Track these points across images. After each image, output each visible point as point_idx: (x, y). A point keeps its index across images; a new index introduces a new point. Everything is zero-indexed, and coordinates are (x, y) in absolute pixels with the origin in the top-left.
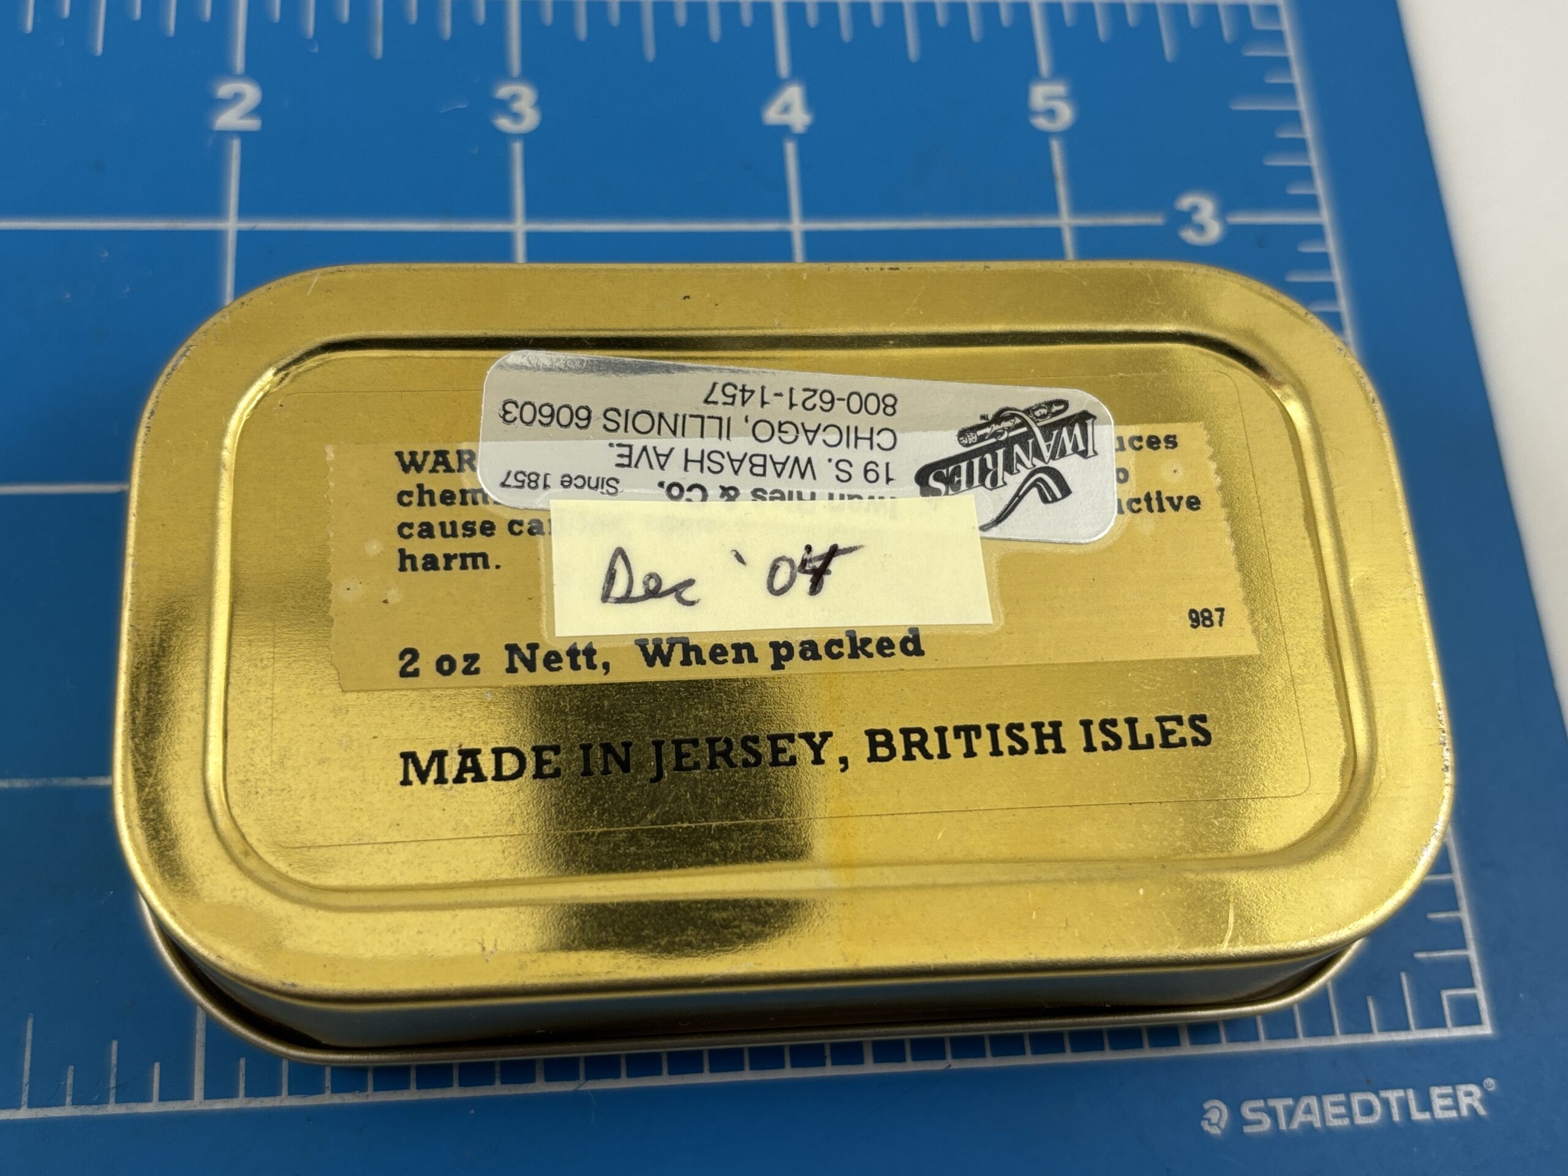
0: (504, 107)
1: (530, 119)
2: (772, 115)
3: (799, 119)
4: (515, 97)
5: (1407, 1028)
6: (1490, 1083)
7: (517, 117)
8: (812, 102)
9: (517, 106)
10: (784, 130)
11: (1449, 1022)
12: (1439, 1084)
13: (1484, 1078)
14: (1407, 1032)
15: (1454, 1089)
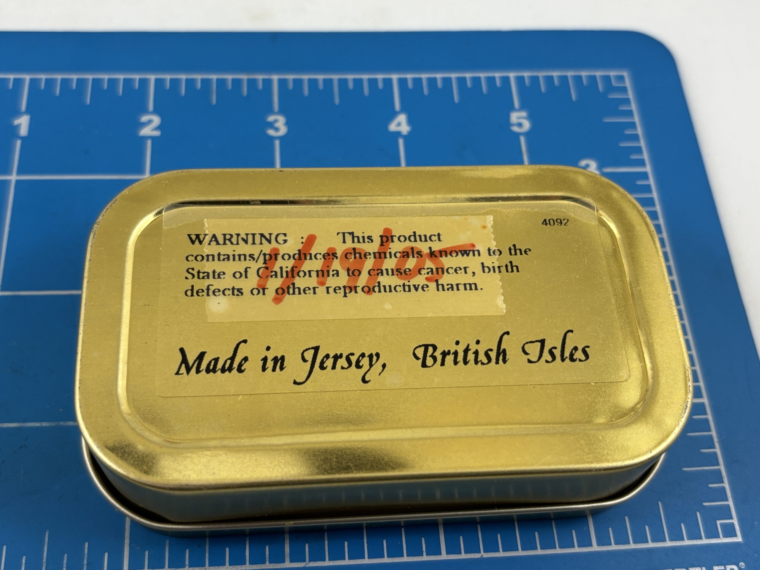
0: (271, 125)
1: (283, 130)
2: (393, 127)
3: (405, 129)
4: (276, 121)
5: (701, 538)
6: (742, 564)
7: (277, 129)
8: (410, 122)
9: (277, 125)
10: (398, 134)
11: (721, 536)
12: (717, 565)
13: (739, 562)
14: (701, 540)
15: (725, 567)
